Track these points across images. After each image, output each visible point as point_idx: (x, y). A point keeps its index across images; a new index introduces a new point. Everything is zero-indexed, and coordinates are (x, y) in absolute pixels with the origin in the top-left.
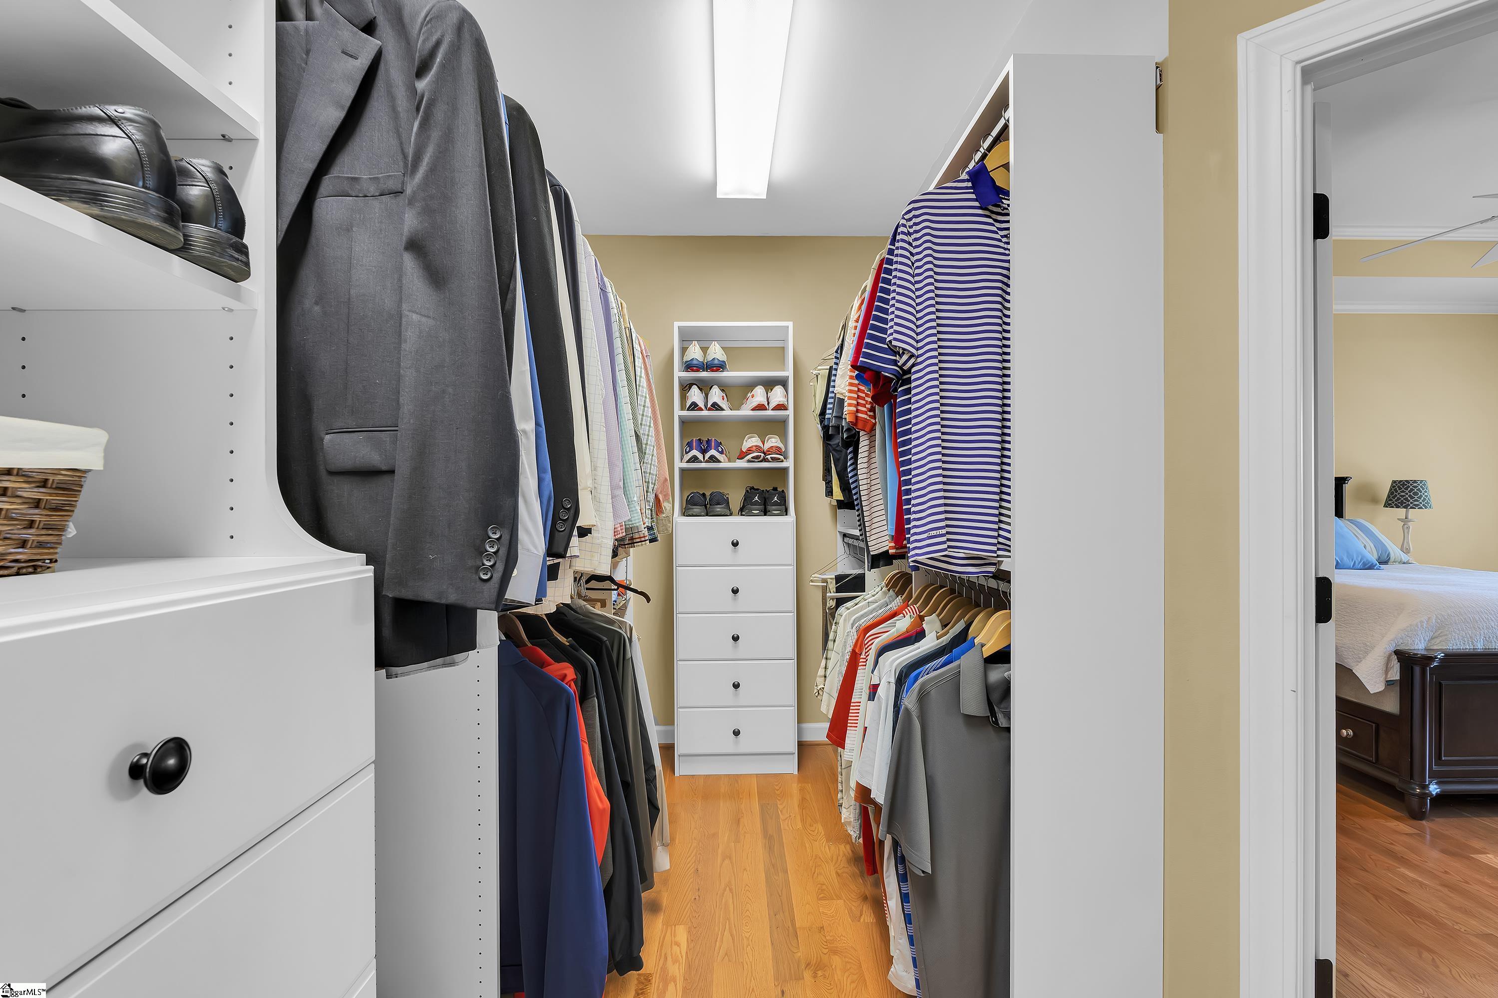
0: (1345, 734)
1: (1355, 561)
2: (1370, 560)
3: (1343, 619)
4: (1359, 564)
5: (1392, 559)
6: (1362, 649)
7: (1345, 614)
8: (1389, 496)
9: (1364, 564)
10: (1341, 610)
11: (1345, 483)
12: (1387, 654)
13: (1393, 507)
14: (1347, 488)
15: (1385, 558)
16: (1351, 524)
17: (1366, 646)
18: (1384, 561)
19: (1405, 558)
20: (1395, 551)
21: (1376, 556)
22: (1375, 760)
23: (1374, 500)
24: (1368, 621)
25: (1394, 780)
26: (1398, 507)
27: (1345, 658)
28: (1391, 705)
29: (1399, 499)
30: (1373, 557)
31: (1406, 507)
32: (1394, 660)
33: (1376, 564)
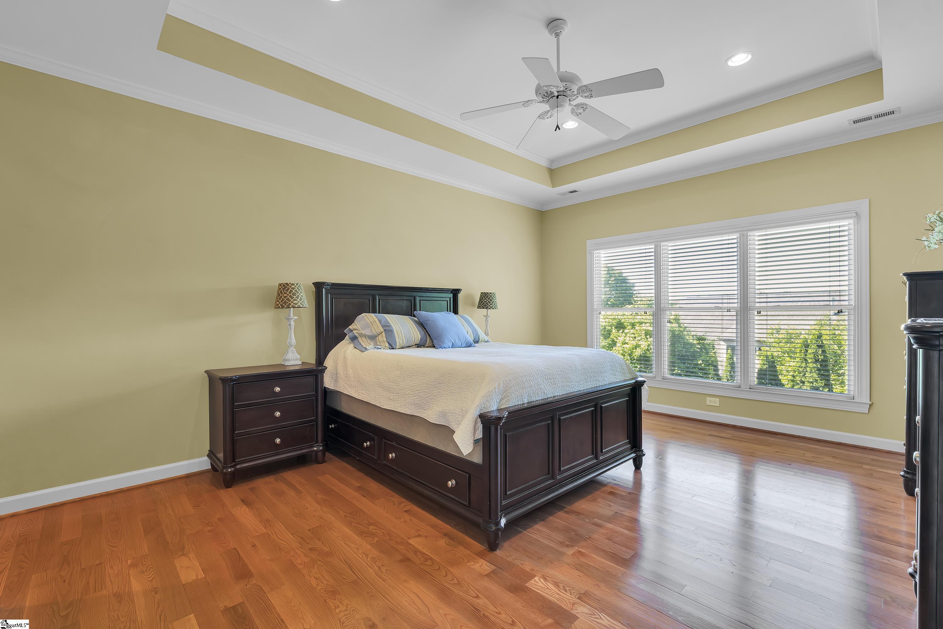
0: (450, 484)
1: (462, 342)
2: (469, 341)
3: (449, 389)
4: (464, 344)
5: (480, 340)
6: (460, 413)
7: (451, 385)
8: (479, 302)
9: (467, 344)
10: (449, 382)
11: (459, 293)
12: (475, 419)
13: (481, 308)
14: (460, 296)
15: (477, 339)
16: (461, 318)
17: (463, 411)
18: (476, 342)
19: (486, 338)
20: (482, 335)
21: (473, 339)
22: (469, 505)
23: (473, 305)
24: (464, 390)
25: (480, 520)
26: (483, 308)
27: (450, 421)
28: (478, 459)
29: (484, 303)
30: (471, 339)
31: (487, 308)
32: (479, 420)
33: (473, 343)
